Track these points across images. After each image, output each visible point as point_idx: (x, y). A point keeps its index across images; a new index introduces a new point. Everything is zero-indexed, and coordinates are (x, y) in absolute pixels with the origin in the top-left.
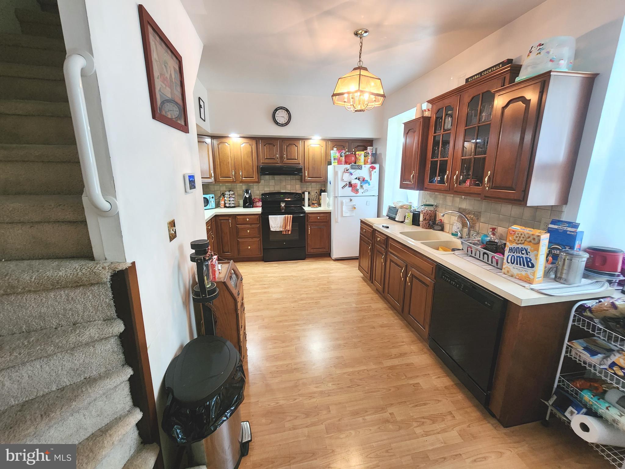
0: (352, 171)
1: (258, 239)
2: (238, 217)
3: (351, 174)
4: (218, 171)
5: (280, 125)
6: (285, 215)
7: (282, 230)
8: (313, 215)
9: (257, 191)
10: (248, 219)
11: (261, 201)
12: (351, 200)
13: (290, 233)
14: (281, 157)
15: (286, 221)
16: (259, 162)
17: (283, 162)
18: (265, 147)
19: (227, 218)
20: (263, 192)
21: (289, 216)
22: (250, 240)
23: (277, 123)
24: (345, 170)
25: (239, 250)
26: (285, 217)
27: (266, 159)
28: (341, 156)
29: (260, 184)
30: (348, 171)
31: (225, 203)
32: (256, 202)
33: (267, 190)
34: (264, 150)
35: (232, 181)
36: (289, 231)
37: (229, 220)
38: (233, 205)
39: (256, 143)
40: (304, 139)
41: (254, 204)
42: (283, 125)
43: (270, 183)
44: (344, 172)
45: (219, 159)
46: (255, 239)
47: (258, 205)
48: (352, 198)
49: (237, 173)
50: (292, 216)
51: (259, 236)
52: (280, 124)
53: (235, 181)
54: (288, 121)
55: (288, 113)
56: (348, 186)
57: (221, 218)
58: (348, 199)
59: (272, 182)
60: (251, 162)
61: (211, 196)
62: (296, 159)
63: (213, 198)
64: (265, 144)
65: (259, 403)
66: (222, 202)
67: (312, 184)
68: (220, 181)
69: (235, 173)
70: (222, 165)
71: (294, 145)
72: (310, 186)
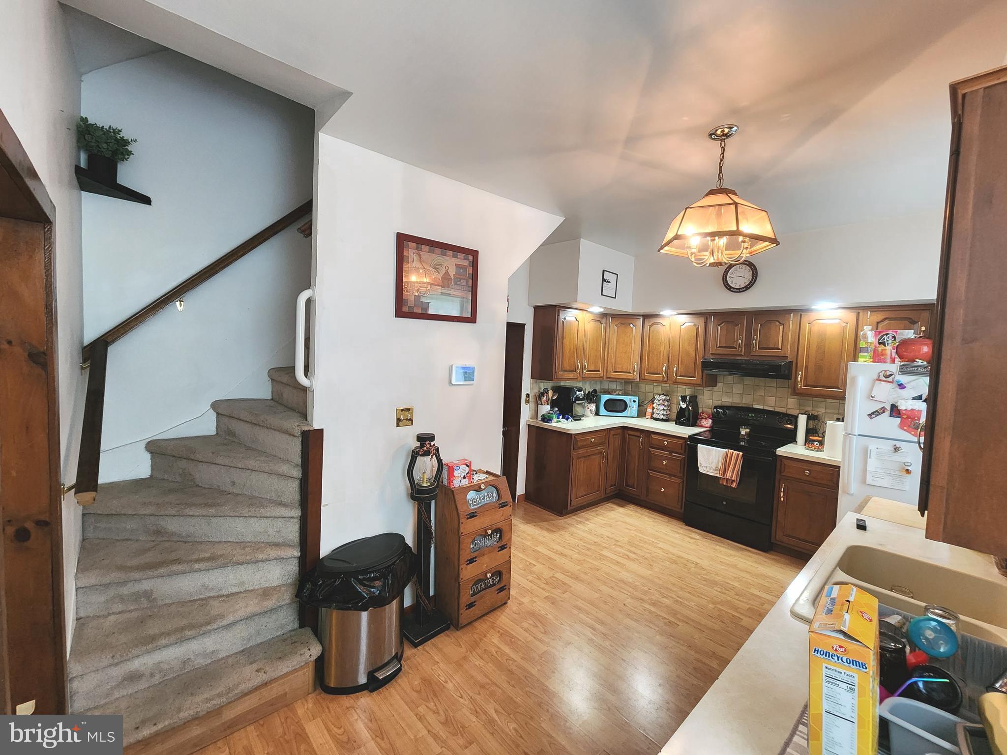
0: (904, 379)
1: (679, 481)
2: (654, 436)
3: (901, 386)
4: (645, 364)
5: (735, 290)
6: (726, 450)
7: (718, 476)
8: (794, 464)
9: (709, 400)
10: (666, 443)
11: (710, 419)
12: (896, 449)
13: (734, 485)
14: (748, 345)
15: (727, 460)
16: (706, 352)
17: (750, 353)
18: (719, 327)
19: (638, 434)
20: (719, 403)
21: (736, 452)
22: (667, 478)
23: (729, 288)
24: (882, 374)
25: (647, 491)
26: (727, 454)
27: (719, 347)
28: (880, 343)
29: (715, 388)
30: (890, 379)
31: (653, 413)
32: (703, 418)
33: (727, 400)
34: (716, 331)
35: (661, 379)
36: (733, 481)
37: (640, 437)
38: (662, 417)
39: (706, 323)
40: (799, 312)
41: (698, 421)
42: (741, 290)
43: (734, 389)
44: (878, 379)
45: (649, 347)
46: (673, 479)
47: (703, 424)
48: (898, 444)
49: (671, 369)
50: (741, 453)
51: (682, 475)
52: (734, 288)
53: (665, 379)
54: (750, 282)
55: (752, 269)
56: (887, 413)
57: (630, 432)
58: (888, 446)
59: (738, 389)
60: (693, 353)
61: (633, 398)
62: (778, 349)
63: (634, 401)
64: (720, 322)
65: (436, 666)
66: (649, 410)
67: (829, 400)
68: (646, 378)
69: (668, 368)
70: (650, 355)
71: (777, 323)
72: (823, 404)
